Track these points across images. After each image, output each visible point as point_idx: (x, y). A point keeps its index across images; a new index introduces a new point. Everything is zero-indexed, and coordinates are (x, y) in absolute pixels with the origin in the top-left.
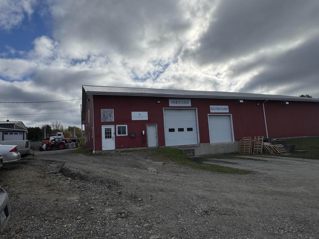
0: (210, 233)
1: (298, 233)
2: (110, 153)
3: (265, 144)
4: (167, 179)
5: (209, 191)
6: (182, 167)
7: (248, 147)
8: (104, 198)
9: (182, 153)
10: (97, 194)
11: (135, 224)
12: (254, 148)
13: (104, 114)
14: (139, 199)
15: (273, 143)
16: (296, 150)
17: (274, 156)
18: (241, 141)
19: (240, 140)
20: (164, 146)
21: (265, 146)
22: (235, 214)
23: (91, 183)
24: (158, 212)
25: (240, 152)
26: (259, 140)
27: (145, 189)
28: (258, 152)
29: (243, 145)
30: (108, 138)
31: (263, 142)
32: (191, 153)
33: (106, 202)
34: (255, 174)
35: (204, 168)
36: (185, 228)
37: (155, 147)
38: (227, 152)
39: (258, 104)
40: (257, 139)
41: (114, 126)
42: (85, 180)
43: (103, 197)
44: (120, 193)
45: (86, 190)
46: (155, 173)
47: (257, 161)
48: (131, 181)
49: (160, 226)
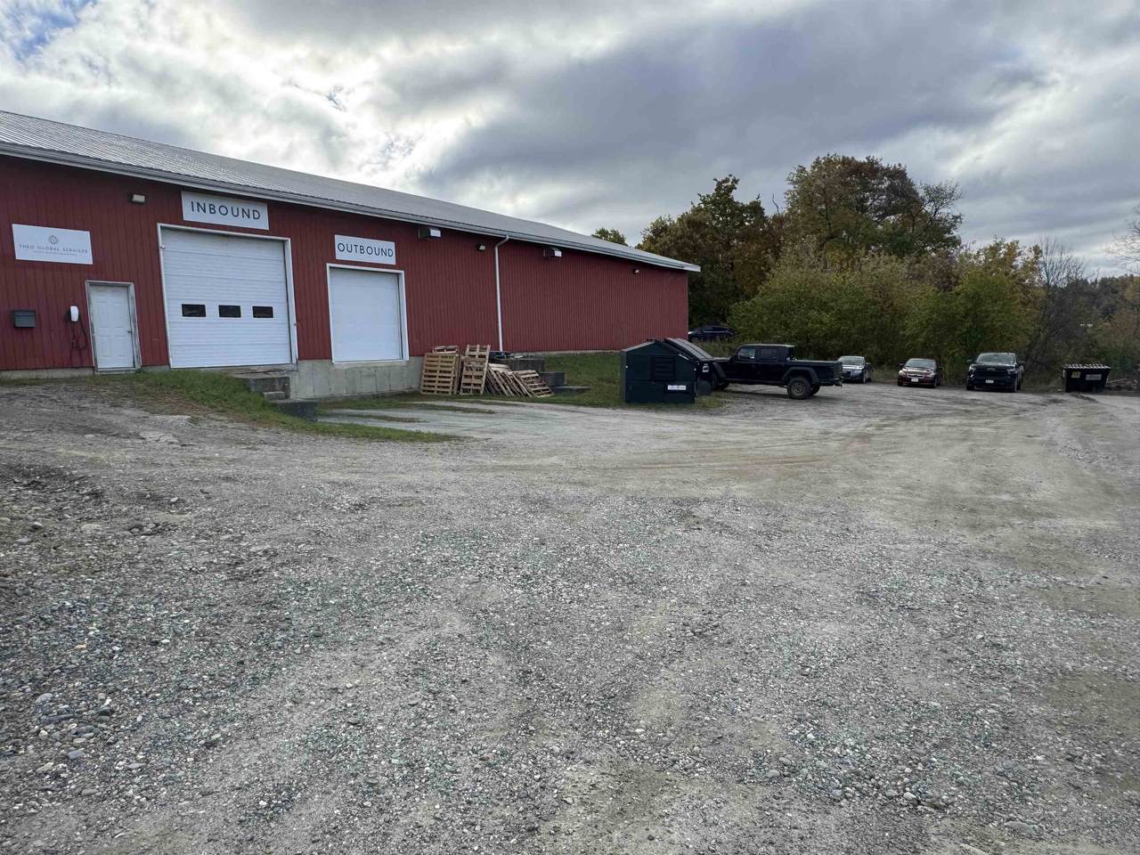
3: (495, 369)
4: (228, 456)
5: (358, 472)
6: (259, 428)
7: (448, 375)
9: (249, 390)
12: (464, 380)
14: (169, 499)
15: (513, 366)
16: (566, 385)
17: (512, 400)
18: (428, 356)
19: (424, 355)
20: (165, 368)
21: (493, 373)
25: (424, 391)
26: (477, 357)
27: (174, 480)
28: (473, 390)
29: (432, 368)
31: (487, 361)
32: (277, 388)
34: (462, 441)
37: (128, 370)
38: (386, 390)
39: (482, 248)
40: (472, 353)
44: (95, 495)
46: (177, 447)
47: (471, 414)
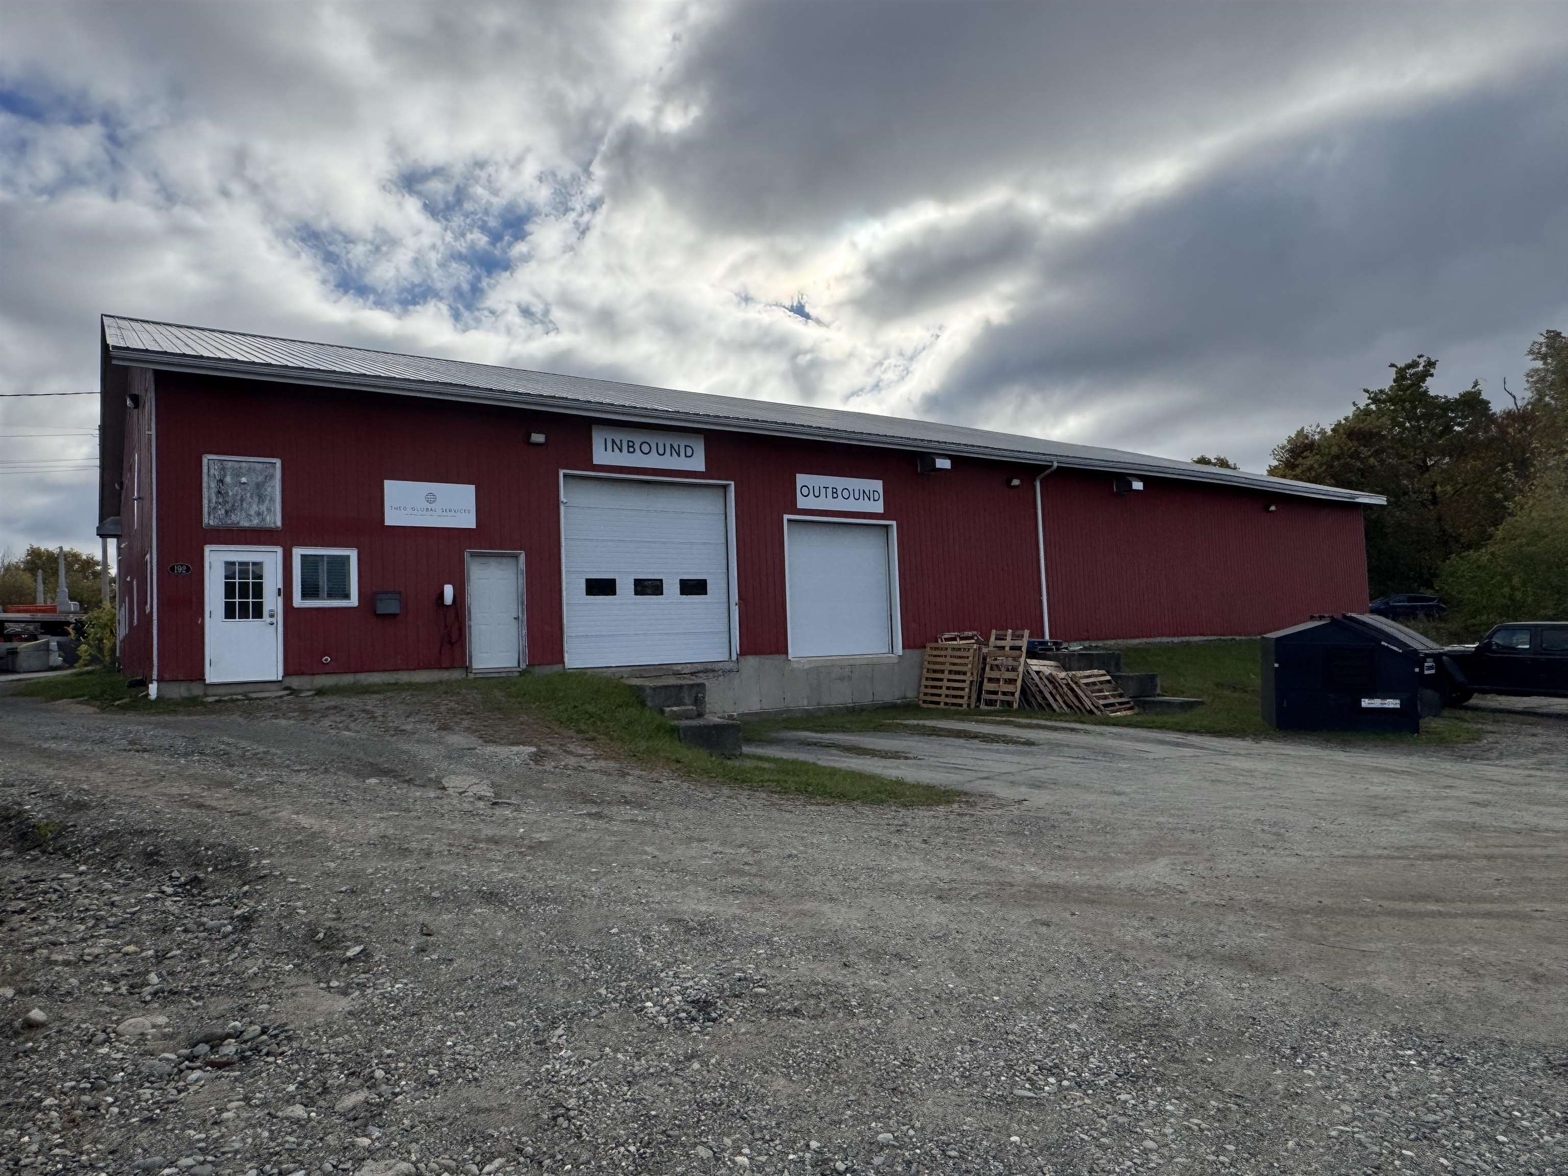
0: (699, 1120)
1: (1120, 1085)
2: (250, 699)
3: (1035, 668)
4: (538, 836)
5: (743, 891)
6: (632, 772)
7: (961, 677)
8: (142, 951)
9: (643, 704)
10: (102, 932)
11: (288, 1101)
12: (987, 686)
13: (221, 481)
14: (350, 954)
15: (1066, 663)
16: (1159, 695)
17: (1067, 721)
18: (931, 648)
19: (925, 647)
20: (557, 668)
21: (1034, 675)
22: (846, 1007)
23: (83, 868)
24: (444, 1019)
25: (925, 702)
26: (1007, 649)
27: (397, 895)
28: (1002, 701)
29: (937, 667)
30: (244, 615)
31: (1024, 655)
32: (687, 700)
33: (148, 972)
34: (973, 805)
35: (740, 780)
36: (572, 1102)
37: (509, 671)
38: (867, 700)
39: (1016, 482)
40: (1000, 643)
41: (279, 550)
42: (50, 849)
43: (131, 948)
44: (247, 920)
45: (40, 906)
46: (481, 804)
47: (995, 746)
48: (328, 850)
49: (436, 1102)
